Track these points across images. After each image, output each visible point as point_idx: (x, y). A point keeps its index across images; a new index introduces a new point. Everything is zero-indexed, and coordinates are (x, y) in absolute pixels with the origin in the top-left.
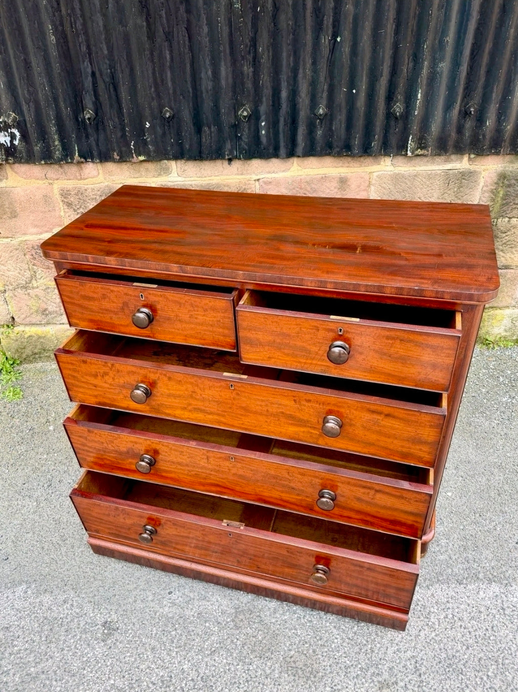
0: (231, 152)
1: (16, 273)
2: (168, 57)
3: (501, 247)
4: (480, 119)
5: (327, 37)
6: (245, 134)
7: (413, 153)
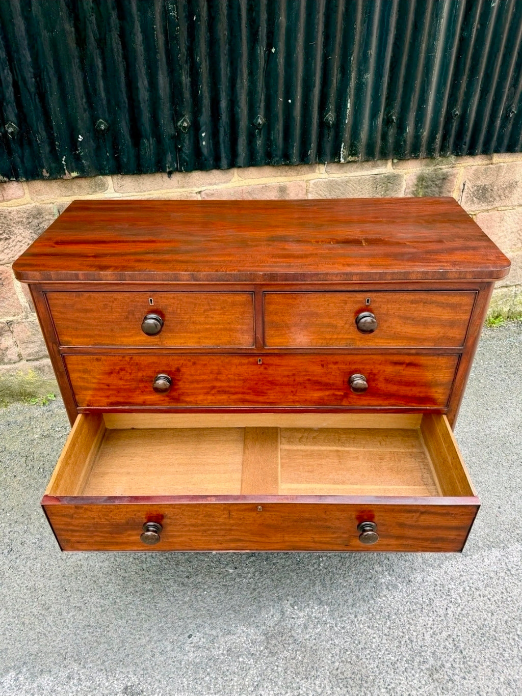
0: (172, 165)
2: (100, 65)
4: (401, 128)
5: (262, 48)
6: (187, 146)
7: (345, 159)
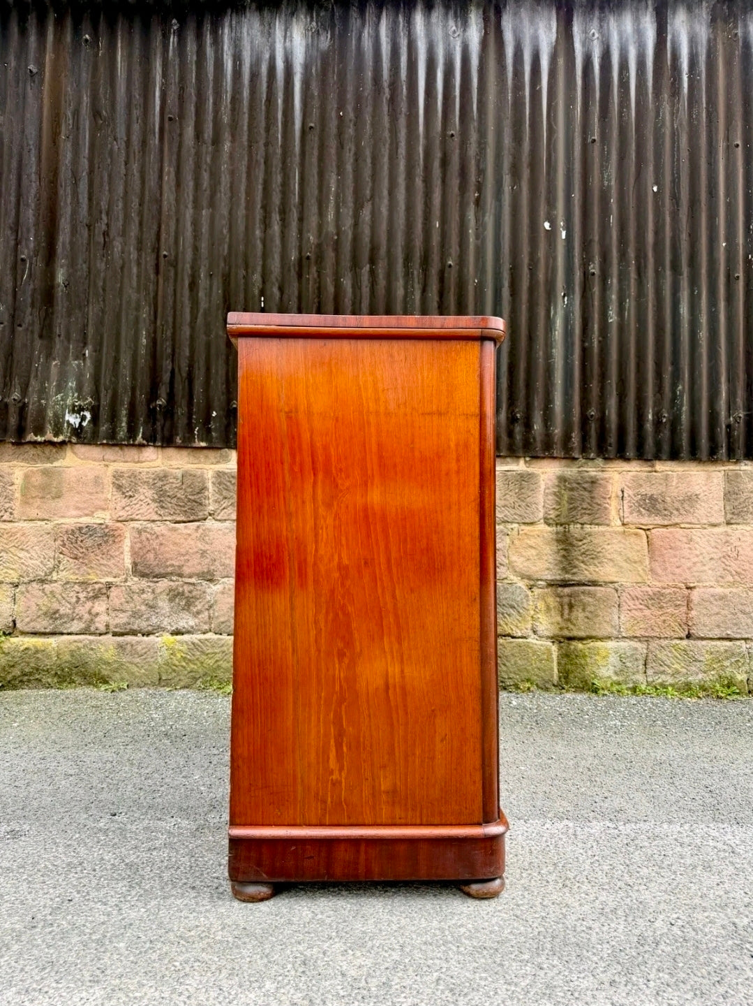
1: (38, 562)
3: (580, 558)
4: (528, 425)
